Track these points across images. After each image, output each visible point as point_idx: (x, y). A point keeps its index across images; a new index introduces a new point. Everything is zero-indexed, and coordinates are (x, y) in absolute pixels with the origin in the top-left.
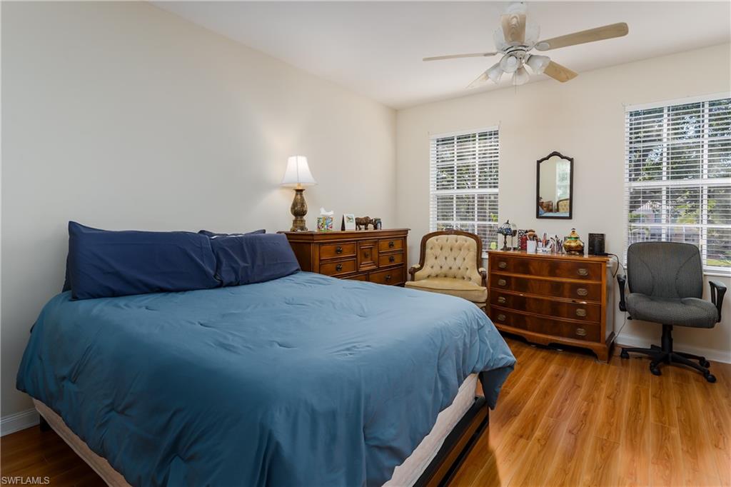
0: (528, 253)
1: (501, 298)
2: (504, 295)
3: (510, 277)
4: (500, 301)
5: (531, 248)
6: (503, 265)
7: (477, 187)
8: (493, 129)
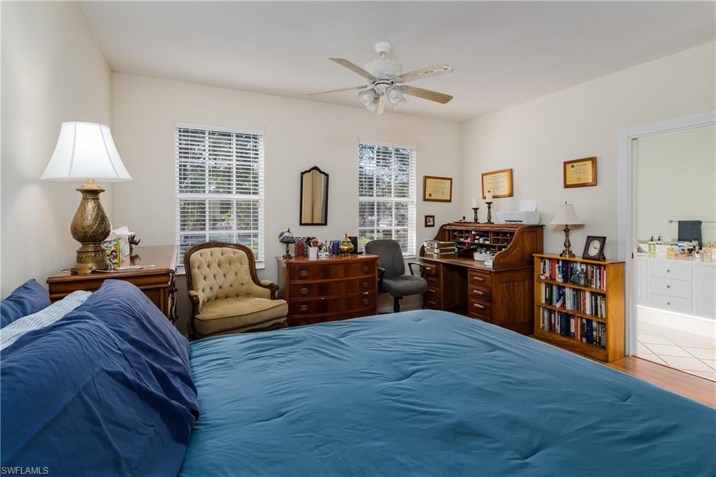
0: (311, 260)
1: (303, 306)
2: (304, 303)
3: (312, 284)
4: (303, 309)
5: (313, 254)
6: (304, 273)
7: (234, 193)
8: (251, 132)
